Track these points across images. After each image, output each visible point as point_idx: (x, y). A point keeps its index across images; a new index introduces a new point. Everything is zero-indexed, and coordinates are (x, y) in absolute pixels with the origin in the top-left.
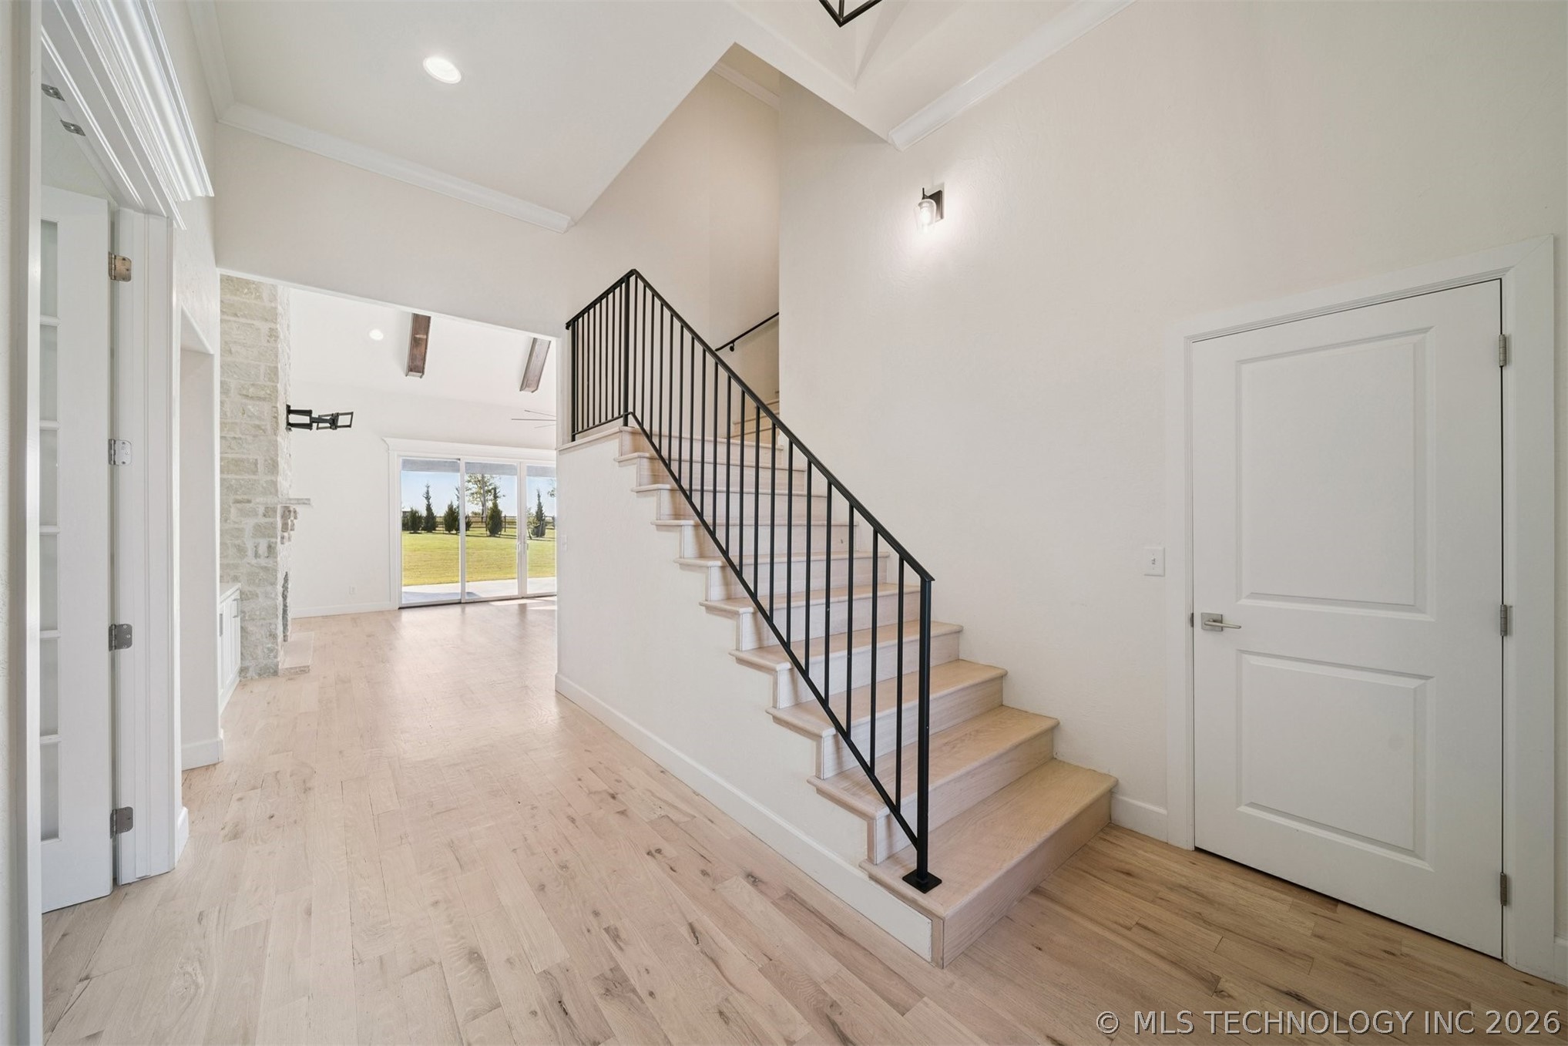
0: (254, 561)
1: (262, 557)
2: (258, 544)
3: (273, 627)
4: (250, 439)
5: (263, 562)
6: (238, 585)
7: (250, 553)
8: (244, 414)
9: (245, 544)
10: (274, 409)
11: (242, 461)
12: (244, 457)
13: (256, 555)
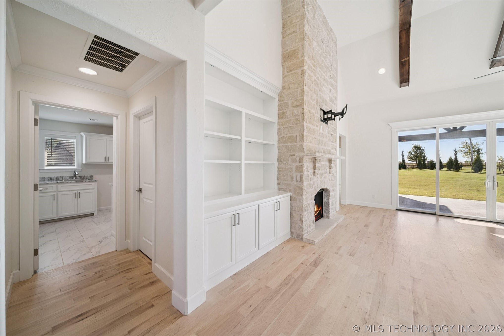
0: (296, 183)
1: (298, 182)
2: (297, 175)
3: (301, 216)
4: (294, 125)
5: (298, 184)
6: (291, 193)
7: (294, 179)
8: (293, 115)
9: (293, 175)
10: (303, 109)
11: (292, 136)
12: (293, 135)
13: (297, 181)
